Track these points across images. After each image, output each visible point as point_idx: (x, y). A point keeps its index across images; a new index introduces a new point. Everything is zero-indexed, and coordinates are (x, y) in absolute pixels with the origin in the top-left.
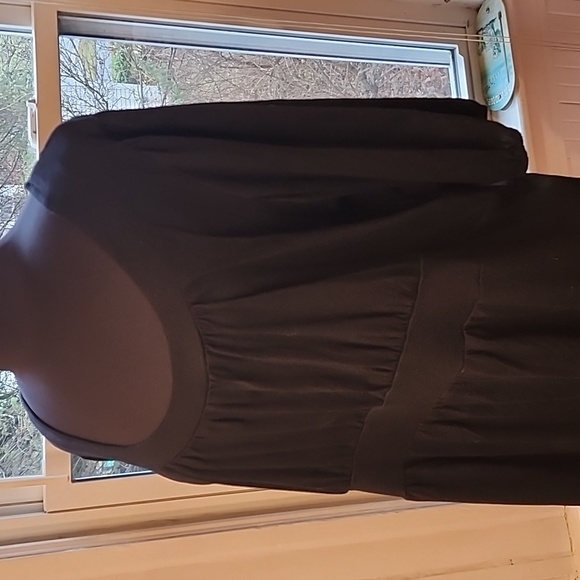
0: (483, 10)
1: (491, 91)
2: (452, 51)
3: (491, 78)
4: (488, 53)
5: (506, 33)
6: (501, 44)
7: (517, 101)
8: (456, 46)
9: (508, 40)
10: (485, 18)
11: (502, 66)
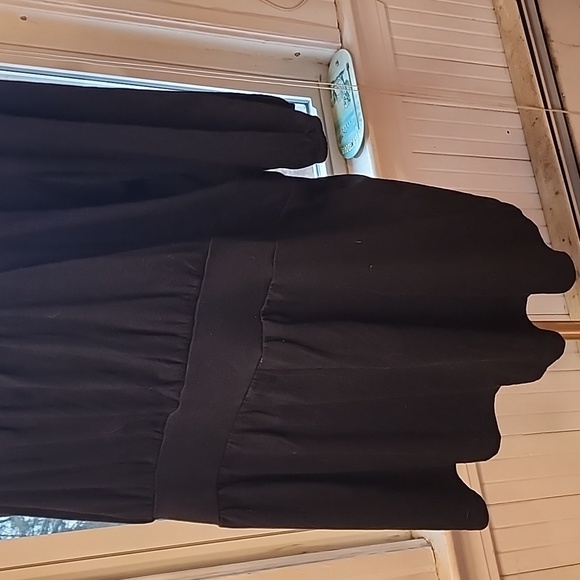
0: (333, 64)
1: (344, 140)
2: (307, 105)
3: (343, 127)
4: (340, 104)
5: (354, 82)
6: (350, 94)
7: (368, 147)
8: (309, 99)
9: (356, 88)
10: (335, 71)
11: (352, 114)
